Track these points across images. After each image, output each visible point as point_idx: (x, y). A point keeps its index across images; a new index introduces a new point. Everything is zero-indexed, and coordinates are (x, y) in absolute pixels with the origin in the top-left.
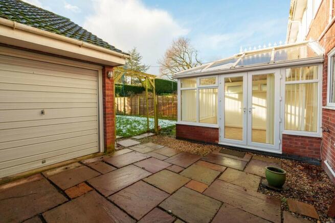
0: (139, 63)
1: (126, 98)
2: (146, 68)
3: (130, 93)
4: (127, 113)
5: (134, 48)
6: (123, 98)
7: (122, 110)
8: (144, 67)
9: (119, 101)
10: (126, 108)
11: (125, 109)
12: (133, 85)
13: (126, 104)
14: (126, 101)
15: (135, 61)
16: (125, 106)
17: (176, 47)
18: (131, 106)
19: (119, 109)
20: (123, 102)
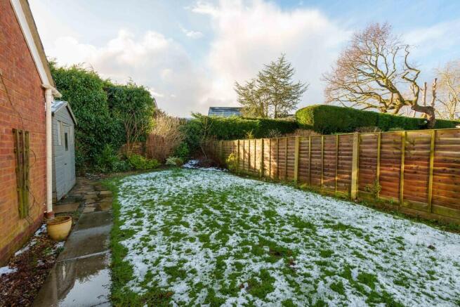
0: (289, 82)
1: (267, 141)
2: (301, 89)
3: (272, 132)
4: (268, 173)
5: (281, 57)
6: (259, 141)
7: (258, 167)
8: (297, 86)
9: (252, 148)
10: (267, 163)
11: (263, 165)
12: (279, 119)
13: (267, 155)
14: (267, 148)
15: (282, 80)
16: (263, 158)
17: (361, 45)
18: (277, 158)
19: (252, 165)
20: (259, 148)
